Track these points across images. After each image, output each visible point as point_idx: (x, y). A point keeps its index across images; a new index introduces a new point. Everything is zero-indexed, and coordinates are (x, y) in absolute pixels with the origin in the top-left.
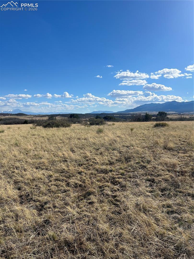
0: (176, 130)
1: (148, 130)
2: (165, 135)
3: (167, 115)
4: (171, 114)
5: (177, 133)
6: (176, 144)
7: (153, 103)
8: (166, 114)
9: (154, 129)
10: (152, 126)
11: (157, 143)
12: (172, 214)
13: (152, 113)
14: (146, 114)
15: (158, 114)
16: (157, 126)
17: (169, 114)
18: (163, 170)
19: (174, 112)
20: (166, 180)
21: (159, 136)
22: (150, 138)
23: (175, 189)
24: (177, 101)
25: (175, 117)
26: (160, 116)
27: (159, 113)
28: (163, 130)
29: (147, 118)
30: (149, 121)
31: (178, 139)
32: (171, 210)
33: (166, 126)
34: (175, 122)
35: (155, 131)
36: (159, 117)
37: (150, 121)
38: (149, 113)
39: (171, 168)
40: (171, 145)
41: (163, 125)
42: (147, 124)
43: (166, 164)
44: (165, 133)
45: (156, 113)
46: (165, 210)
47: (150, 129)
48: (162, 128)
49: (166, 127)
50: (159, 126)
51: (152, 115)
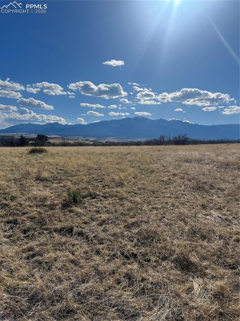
0: (54, 157)
1: (21, 157)
2: (40, 163)
3: (49, 139)
4: (53, 138)
5: (54, 160)
6: (52, 173)
7: (31, 123)
8: (47, 137)
9: (28, 155)
10: (27, 152)
11: (29, 174)
12: (32, 258)
13: (30, 136)
14: (21, 136)
15: (36, 137)
16: (32, 152)
17: (50, 138)
18: (30, 207)
19: (57, 136)
20: (32, 219)
21: (33, 164)
22: (21, 168)
23: (41, 227)
24: (59, 123)
25: (59, 141)
26: (39, 139)
27: (38, 136)
28: (40, 157)
29: (22, 142)
30: (24, 146)
31: (55, 167)
32: (32, 253)
33: (43, 152)
34: (56, 147)
35: (29, 158)
36: (38, 141)
37: (27, 145)
38: (26, 136)
39: (42, 202)
40: (45, 174)
41: (41, 151)
42: (21, 149)
43: (35, 198)
44: (41, 161)
45: (35, 136)
46: (24, 255)
47: (23, 156)
48: (38, 155)
49: (44, 154)
50: (36, 153)
51: (30, 139)
